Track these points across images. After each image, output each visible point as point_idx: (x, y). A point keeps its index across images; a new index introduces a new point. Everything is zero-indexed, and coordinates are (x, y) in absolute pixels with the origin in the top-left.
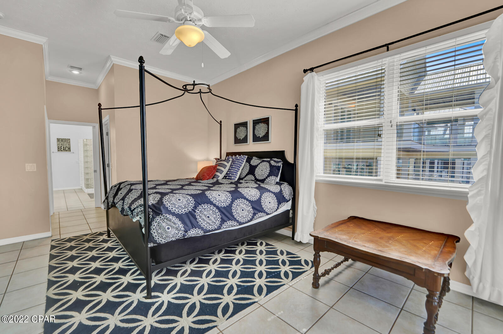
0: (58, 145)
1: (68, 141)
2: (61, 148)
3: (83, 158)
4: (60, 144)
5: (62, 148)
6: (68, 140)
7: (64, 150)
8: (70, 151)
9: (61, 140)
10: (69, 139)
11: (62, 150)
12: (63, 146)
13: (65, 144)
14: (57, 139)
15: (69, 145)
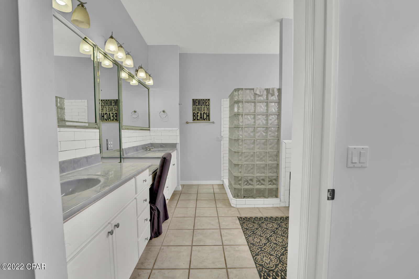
0: (193, 110)
1: (207, 103)
2: (197, 116)
3: (228, 132)
4: (197, 108)
5: (199, 114)
6: (207, 101)
7: (201, 119)
8: (209, 120)
9: (197, 101)
10: (209, 100)
11: (199, 118)
12: (200, 112)
13: (203, 108)
14: (193, 100)
15: (208, 109)
